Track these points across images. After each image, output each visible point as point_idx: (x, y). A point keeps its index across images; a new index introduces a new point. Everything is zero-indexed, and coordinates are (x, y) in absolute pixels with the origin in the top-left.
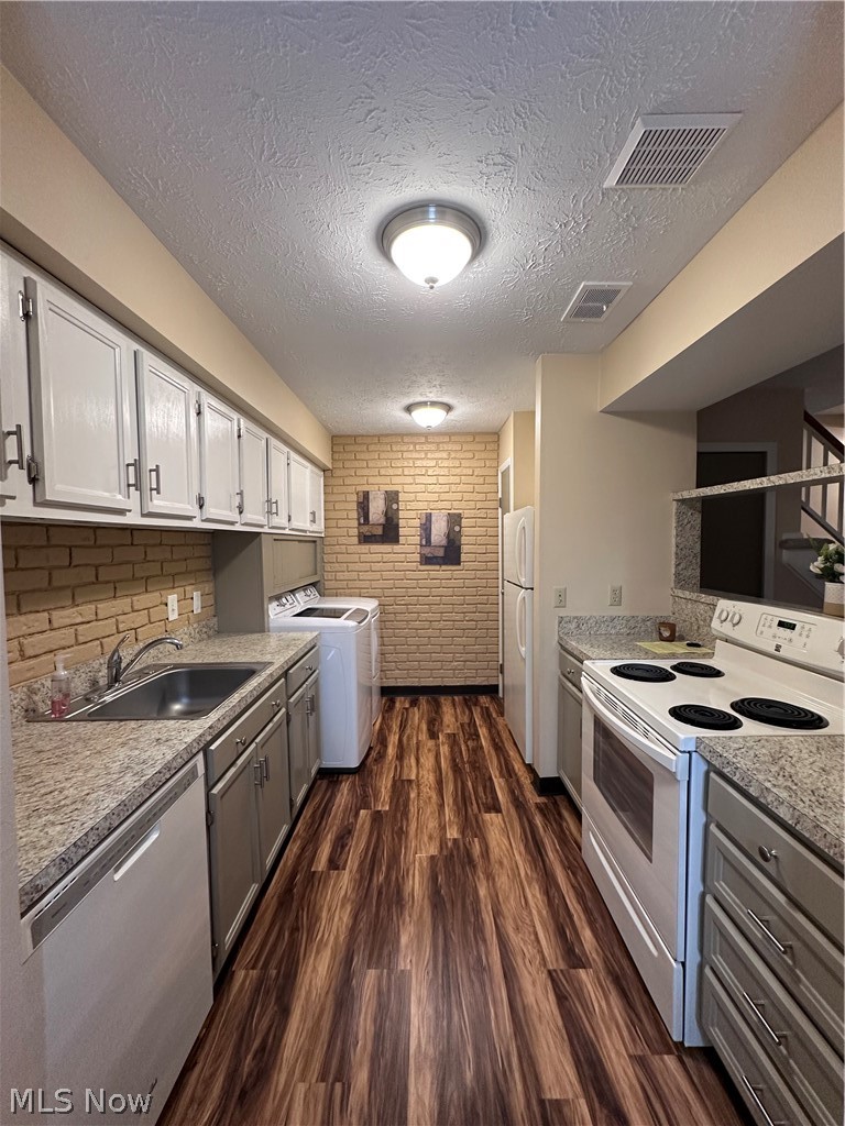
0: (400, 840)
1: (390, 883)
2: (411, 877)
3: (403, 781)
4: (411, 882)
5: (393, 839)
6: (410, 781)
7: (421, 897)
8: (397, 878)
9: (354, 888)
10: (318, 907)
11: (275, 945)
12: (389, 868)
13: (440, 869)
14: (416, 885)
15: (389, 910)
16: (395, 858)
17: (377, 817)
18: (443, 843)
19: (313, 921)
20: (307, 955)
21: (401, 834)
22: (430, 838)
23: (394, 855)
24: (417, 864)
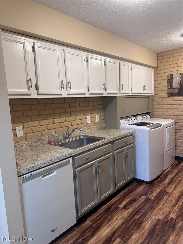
0: (151, 209)
1: (139, 220)
2: (147, 222)
3: (164, 192)
4: (146, 223)
5: (149, 208)
6: (167, 193)
7: (147, 229)
8: (142, 220)
9: (127, 216)
10: (114, 216)
11: (99, 219)
12: (141, 216)
13: (160, 224)
14: (148, 225)
15: (134, 227)
16: (145, 214)
17: (147, 200)
18: (166, 217)
19: (111, 219)
20: (105, 226)
21: (152, 208)
22: (163, 213)
23: (146, 213)
24: (152, 219)
